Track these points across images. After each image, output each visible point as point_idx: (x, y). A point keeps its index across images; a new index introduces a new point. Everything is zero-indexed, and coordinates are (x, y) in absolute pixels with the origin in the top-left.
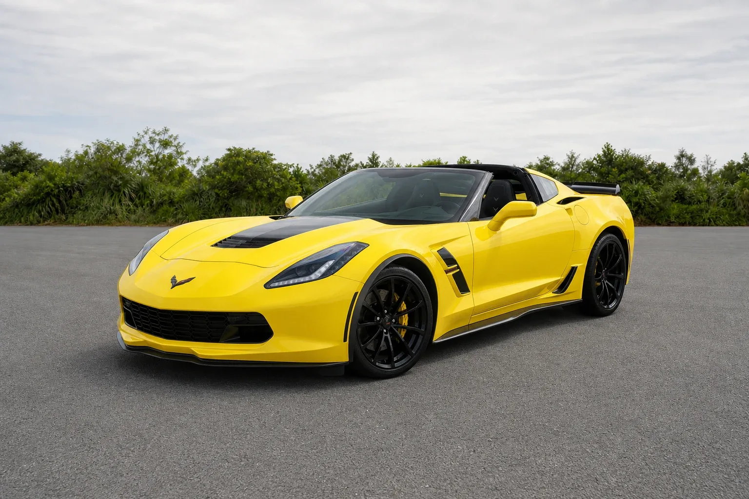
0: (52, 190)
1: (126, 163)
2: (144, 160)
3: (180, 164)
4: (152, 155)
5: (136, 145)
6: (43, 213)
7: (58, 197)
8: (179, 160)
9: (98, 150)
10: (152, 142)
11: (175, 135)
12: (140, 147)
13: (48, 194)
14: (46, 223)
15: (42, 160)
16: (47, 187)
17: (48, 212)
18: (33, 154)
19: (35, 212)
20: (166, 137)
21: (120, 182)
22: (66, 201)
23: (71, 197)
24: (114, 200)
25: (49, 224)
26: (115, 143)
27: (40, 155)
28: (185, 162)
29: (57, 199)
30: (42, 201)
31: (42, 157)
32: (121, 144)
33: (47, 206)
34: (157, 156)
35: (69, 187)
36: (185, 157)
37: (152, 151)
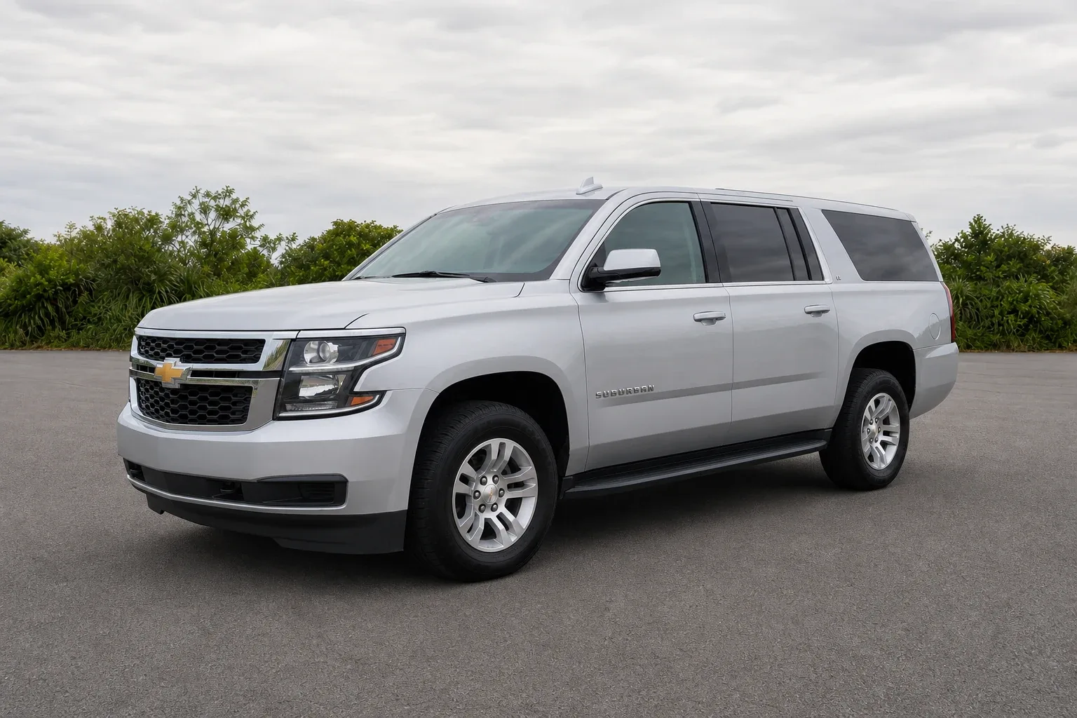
0: (45, 291)
1: (162, 244)
2: (191, 240)
3: (249, 247)
4: (204, 232)
5: (179, 215)
6: (30, 329)
7: (53, 301)
8: (248, 240)
9: (118, 224)
10: (205, 210)
11: (242, 199)
12: (185, 219)
13: (39, 297)
14: (35, 345)
15: (28, 241)
16: (38, 285)
17: (39, 327)
18: (14, 230)
19: (18, 327)
20: (228, 202)
21: (153, 277)
22: (66, 308)
23: (75, 302)
24: (144, 307)
25: (38, 347)
26: (146, 212)
27: (26, 232)
28: (258, 243)
29: (52, 304)
30: (29, 309)
31: (29, 236)
32: (153, 214)
33: (36, 317)
34: (213, 233)
35: (71, 284)
36: (258, 234)
37: (203, 226)
